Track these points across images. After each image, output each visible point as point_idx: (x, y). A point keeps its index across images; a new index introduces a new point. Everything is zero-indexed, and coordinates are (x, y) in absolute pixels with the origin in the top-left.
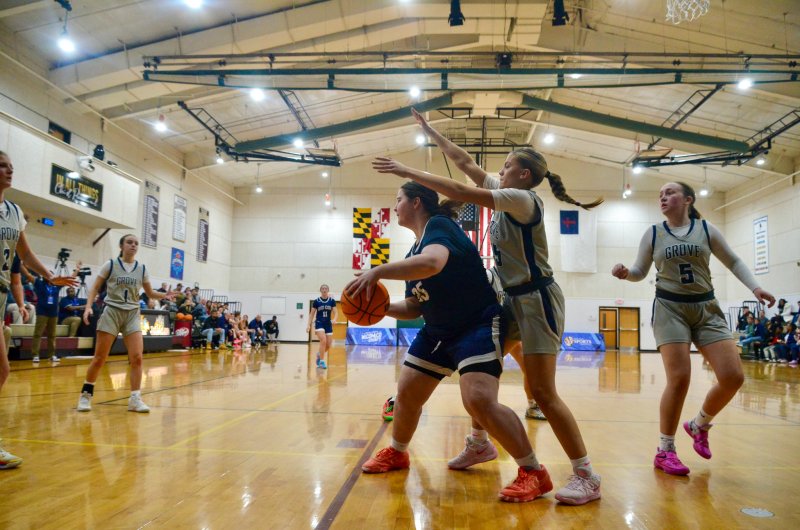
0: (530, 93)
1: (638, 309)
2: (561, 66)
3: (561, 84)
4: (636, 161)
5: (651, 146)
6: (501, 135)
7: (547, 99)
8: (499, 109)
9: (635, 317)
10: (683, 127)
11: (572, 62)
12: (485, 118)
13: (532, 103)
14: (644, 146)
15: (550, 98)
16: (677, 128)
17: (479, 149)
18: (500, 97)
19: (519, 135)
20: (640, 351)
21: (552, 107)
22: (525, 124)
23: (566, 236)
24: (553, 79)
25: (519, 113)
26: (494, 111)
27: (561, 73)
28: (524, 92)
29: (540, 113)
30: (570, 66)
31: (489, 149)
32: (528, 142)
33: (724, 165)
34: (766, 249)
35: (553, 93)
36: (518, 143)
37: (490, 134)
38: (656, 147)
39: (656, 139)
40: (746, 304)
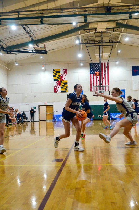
0: (118, 21)
2: (130, 11)
3: (130, 18)
6: (108, 38)
7: (125, 23)
8: (107, 29)
11: (134, 9)
12: (102, 32)
13: (120, 25)
15: (127, 23)
17: (100, 44)
18: (107, 24)
19: (115, 38)
21: (128, 26)
22: (117, 34)
23: (134, 76)
24: (127, 16)
25: (115, 29)
26: (105, 29)
27: (130, 13)
28: (117, 21)
29: (123, 29)
30: (134, 10)
31: (104, 44)
32: (119, 41)
35: (127, 21)
36: (115, 41)
37: (104, 38)
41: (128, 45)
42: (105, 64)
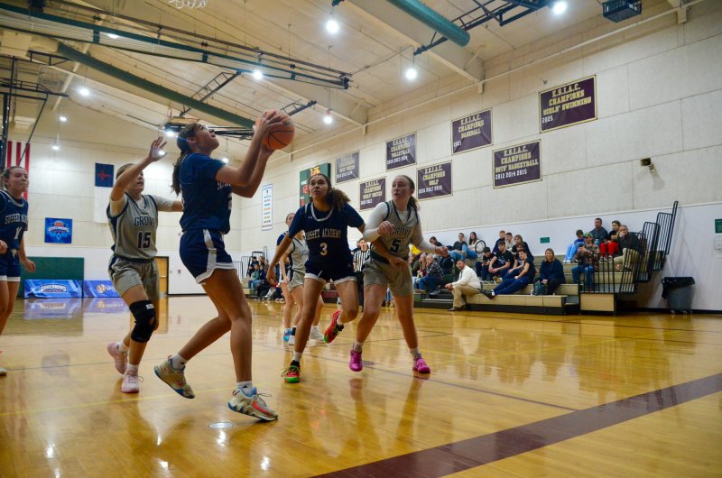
0: (66, 42)
1: (167, 258)
2: (99, 23)
3: (96, 41)
4: (169, 125)
5: (182, 113)
6: (34, 79)
7: (84, 52)
8: (31, 53)
9: (164, 265)
10: (209, 101)
11: (109, 21)
12: (15, 59)
13: (67, 53)
14: (177, 114)
15: (88, 52)
16: (205, 102)
17: (7, 90)
18: (33, 40)
19: (55, 83)
20: (168, 295)
21: (89, 60)
22: (62, 73)
23: (100, 188)
24: (88, 34)
25: (54, 60)
26: (25, 53)
27: (97, 30)
28: (62, 40)
29: (77, 65)
30: (108, 25)
31: (19, 92)
32: (64, 91)
33: (241, 139)
34: (270, 211)
35: (90, 47)
36: (52, 91)
37: (21, 77)
38: (186, 116)
39: (187, 108)
40: (255, 255)
41: (89, 108)
42: (19, 145)
